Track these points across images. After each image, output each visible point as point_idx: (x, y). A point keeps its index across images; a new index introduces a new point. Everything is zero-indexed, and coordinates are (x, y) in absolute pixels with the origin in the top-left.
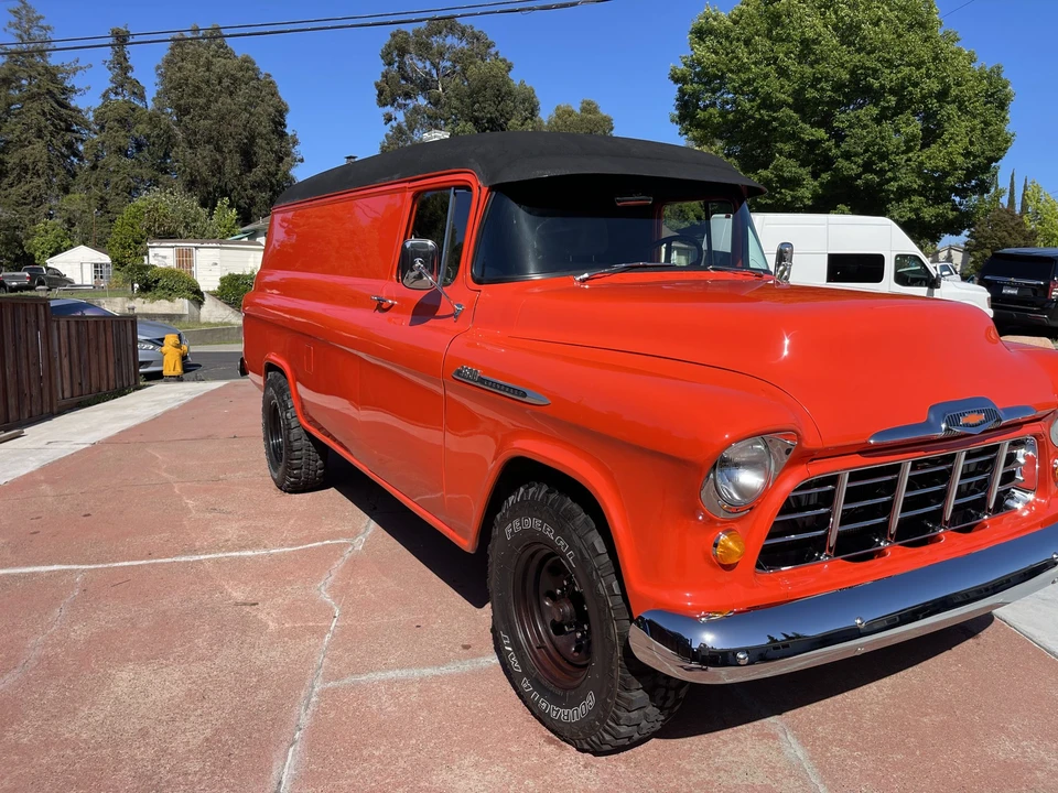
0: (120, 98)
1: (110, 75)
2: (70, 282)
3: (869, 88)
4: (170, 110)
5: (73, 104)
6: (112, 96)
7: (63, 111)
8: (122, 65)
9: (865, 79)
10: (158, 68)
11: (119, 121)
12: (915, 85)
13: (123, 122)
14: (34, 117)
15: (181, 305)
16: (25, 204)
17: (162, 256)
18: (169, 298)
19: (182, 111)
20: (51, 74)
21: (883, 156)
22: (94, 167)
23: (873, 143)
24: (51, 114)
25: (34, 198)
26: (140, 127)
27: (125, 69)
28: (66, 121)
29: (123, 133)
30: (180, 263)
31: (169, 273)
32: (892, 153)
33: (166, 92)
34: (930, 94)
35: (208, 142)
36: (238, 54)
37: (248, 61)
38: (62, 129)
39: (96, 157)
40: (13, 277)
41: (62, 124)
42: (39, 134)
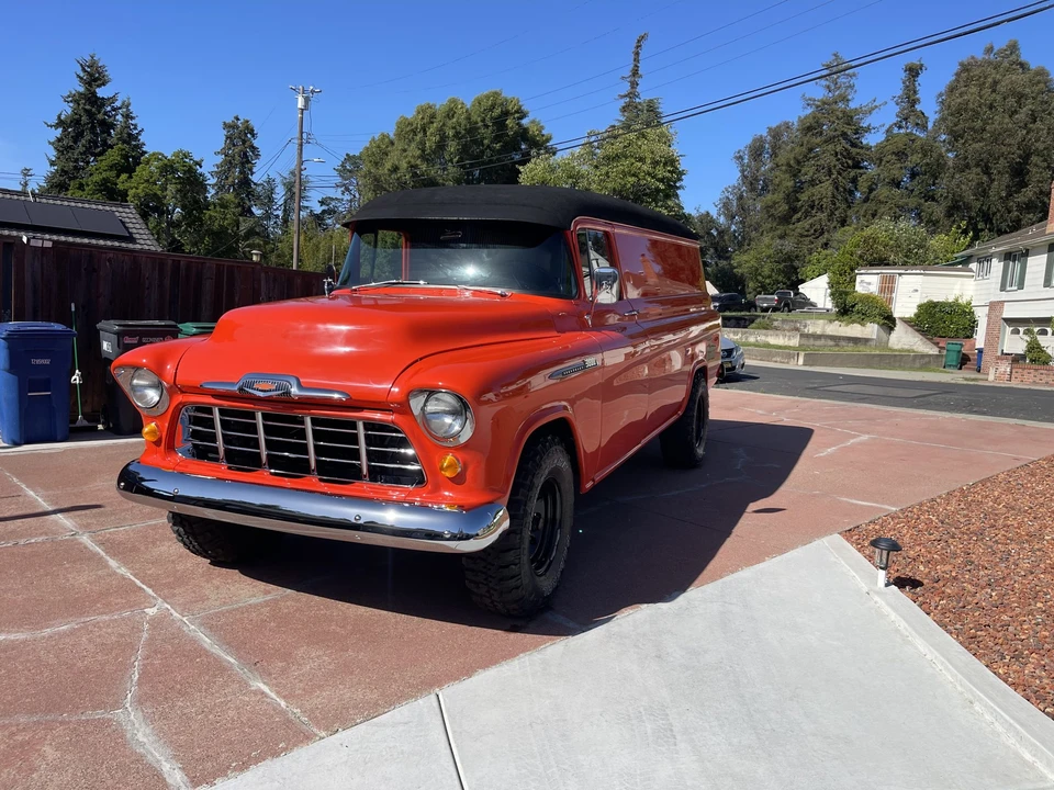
0: (902, 131)
1: (897, 109)
4: (944, 137)
5: (864, 142)
6: (896, 130)
7: (854, 151)
8: (910, 98)
10: (940, 95)
11: (897, 154)
13: (901, 155)
14: (829, 159)
15: (871, 330)
16: (807, 236)
17: (868, 283)
18: (862, 322)
19: (956, 136)
20: (849, 118)
22: (866, 200)
24: (841, 154)
25: (815, 231)
26: (914, 157)
27: (913, 103)
29: (899, 165)
30: (882, 290)
31: (867, 299)
33: (943, 119)
35: (977, 165)
36: (1033, 66)
37: (1042, 72)
38: (849, 167)
39: (871, 190)
40: (765, 300)
41: (850, 162)
42: (830, 173)
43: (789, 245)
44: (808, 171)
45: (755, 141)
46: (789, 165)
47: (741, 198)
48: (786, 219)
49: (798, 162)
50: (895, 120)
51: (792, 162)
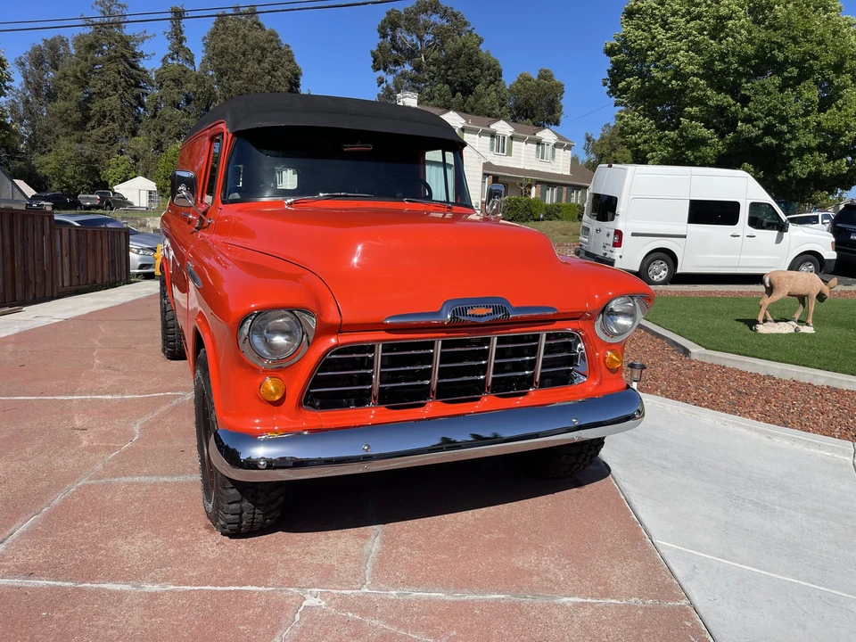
0: (175, 62)
1: (169, 43)
2: (130, 204)
3: (773, 59)
4: (211, 73)
5: (141, 66)
6: (170, 61)
7: (133, 71)
8: (178, 37)
9: (771, 52)
10: (204, 38)
11: (174, 81)
12: (816, 58)
13: (176, 81)
14: (111, 76)
16: (103, 142)
19: (221, 73)
20: (125, 42)
21: (783, 120)
22: (154, 116)
23: (775, 108)
24: (124, 73)
25: (110, 138)
26: (189, 85)
27: (181, 40)
28: (134, 79)
29: (177, 90)
32: (791, 117)
33: (210, 59)
34: (829, 66)
36: (267, 28)
37: (272, 33)
38: (132, 85)
39: (156, 108)
40: (88, 199)
41: (132, 81)
42: (115, 88)
43: (88, 149)
44: (96, 84)
45: (34, 49)
46: (76, 76)
47: (27, 102)
48: (81, 125)
49: (85, 75)
50: (169, 52)
51: (79, 74)
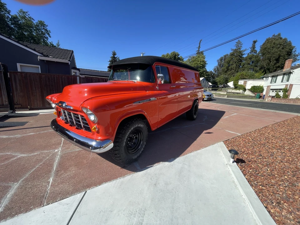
1: (250, 50)
4: (260, 54)
5: (243, 57)
6: (250, 54)
7: (241, 58)
8: (254, 47)
10: (261, 46)
11: (249, 58)
13: (250, 59)
15: (241, 91)
16: (230, 74)
17: (241, 82)
18: (239, 90)
19: (263, 54)
20: (240, 52)
22: (242, 67)
24: (238, 59)
25: (232, 73)
26: (253, 59)
28: (240, 60)
29: (250, 61)
30: (244, 84)
31: (241, 85)
33: (261, 51)
35: (268, 59)
36: (283, 38)
37: (285, 39)
39: (243, 65)
40: (221, 86)
42: (235, 63)
43: (226, 76)
44: (231, 63)
45: (221, 58)
46: (227, 62)
47: (217, 68)
48: (226, 72)
49: (229, 61)
50: (250, 52)
